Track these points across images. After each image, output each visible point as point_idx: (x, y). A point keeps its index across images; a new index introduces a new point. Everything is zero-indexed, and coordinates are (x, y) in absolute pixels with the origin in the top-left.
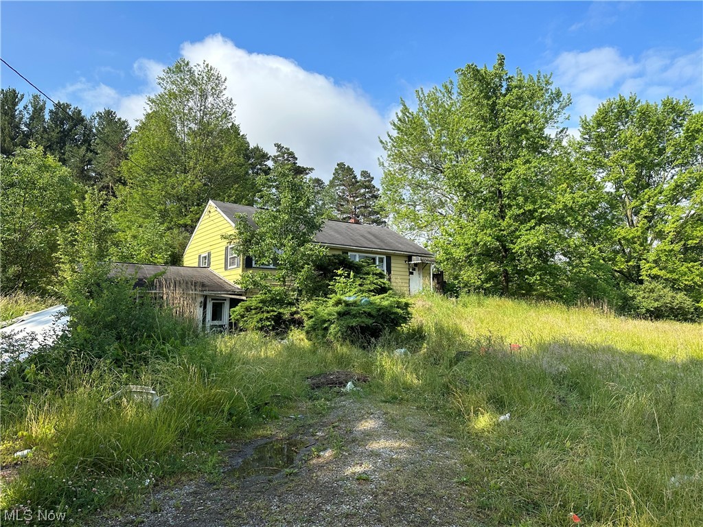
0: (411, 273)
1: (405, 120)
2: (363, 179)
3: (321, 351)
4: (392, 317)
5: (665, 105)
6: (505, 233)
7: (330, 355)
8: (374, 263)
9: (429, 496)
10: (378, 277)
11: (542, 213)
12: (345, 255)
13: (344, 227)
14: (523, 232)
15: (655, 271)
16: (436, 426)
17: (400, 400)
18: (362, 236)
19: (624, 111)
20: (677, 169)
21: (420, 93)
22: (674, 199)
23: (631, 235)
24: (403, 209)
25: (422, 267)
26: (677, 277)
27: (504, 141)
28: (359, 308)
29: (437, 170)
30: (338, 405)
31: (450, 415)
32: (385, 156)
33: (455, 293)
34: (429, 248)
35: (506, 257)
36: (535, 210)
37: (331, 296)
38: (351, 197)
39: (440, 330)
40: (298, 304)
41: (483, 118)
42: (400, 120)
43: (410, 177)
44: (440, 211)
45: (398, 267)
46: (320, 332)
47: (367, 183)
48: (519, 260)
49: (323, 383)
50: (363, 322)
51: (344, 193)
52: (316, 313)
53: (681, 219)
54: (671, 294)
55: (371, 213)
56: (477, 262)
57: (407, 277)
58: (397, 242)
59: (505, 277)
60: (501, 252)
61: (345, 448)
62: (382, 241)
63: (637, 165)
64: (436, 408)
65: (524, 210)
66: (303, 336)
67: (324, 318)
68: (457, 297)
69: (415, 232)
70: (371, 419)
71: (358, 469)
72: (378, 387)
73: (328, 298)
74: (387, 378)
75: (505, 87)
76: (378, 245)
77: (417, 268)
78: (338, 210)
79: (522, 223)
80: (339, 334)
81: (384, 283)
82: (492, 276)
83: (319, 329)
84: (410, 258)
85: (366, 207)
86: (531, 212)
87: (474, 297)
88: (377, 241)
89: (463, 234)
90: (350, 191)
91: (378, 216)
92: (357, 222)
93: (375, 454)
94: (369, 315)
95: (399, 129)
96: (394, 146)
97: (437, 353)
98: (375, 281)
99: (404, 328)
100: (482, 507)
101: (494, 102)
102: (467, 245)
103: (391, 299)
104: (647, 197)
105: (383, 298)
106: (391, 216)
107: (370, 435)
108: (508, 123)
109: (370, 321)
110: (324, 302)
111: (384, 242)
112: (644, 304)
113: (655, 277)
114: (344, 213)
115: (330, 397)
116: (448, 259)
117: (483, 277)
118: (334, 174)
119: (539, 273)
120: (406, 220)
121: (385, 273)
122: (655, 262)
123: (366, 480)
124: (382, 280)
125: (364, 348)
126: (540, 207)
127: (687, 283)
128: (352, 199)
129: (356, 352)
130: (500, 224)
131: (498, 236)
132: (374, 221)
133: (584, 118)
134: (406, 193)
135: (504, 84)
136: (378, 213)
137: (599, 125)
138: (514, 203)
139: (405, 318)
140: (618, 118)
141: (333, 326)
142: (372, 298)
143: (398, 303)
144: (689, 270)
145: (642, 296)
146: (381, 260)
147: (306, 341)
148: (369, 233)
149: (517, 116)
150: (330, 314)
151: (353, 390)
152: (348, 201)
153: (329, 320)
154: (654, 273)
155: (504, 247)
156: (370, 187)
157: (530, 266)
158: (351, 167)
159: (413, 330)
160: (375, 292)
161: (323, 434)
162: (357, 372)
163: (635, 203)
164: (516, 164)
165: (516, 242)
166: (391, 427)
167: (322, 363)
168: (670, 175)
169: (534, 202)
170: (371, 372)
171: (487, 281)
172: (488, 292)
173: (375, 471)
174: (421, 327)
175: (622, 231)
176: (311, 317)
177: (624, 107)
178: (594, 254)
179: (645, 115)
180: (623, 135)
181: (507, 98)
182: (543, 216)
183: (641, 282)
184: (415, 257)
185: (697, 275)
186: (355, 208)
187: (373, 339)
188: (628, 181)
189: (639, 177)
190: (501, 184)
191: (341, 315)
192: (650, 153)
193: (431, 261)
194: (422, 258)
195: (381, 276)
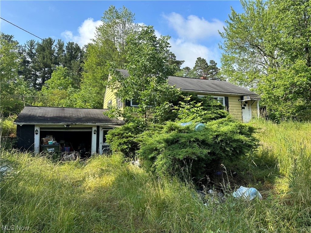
0: (243, 108)
2: (211, 65)
10: (218, 108)
18: (207, 85)
25: (251, 103)
28: (192, 134)
38: (205, 75)
45: (234, 105)
47: (213, 67)
57: (241, 111)
58: (232, 88)
76: (219, 90)
77: (247, 105)
81: (223, 113)
84: (242, 97)
88: (218, 88)
103: (232, 124)
109: (203, 152)
118: (195, 64)
121: (224, 105)
124: (221, 110)
142: (208, 123)
143: (241, 127)
146: (221, 99)
148: (213, 84)
156: (215, 69)
158: (204, 59)
184: (246, 97)
193: (258, 99)
194: (251, 97)
195: (221, 107)
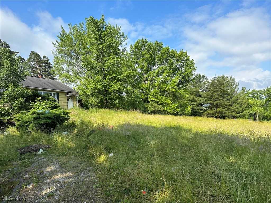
0: (68, 100)
1: (64, 36)
2: (44, 59)
3: (25, 136)
4: (61, 118)
5: (155, 43)
6: (106, 84)
7: (30, 138)
8: (51, 95)
9: (84, 197)
10: (53, 102)
11: (119, 78)
12: (36, 92)
13: (36, 79)
14: (112, 84)
15: (153, 99)
16: (83, 163)
17: (66, 154)
18: (45, 84)
19: (143, 44)
20: (158, 66)
21: (70, 25)
22: (158, 75)
23: (146, 87)
24: (63, 73)
25: (73, 97)
26: (159, 100)
27: (105, 49)
28: (45, 115)
29: (78, 58)
30: (35, 161)
31: (89, 157)
32: (55, 50)
33: (87, 108)
34: (76, 89)
35: (106, 94)
36: (116, 76)
37: (30, 110)
38: (38, 67)
39: (82, 122)
40: (12, 115)
41: (96, 39)
42: (61, 35)
43: (67, 60)
44: (80, 75)
45: (62, 98)
46: (24, 128)
48: (111, 95)
49: (27, 151)
50: (47, 121)
51: (35, 65)
52: (22, 118)
53: (160, 82)
54: (157, 106)
55: (48, 75)
56: (96, 95)
57: (67, 102)
58: (62, 87)
59: (106, 101)
60: (104, 92)
61: (40, 181)
62: (54, 86)
63: (148, 63)
64: (83, 155)
65: (113, 76)
66: (15, 130)
67: (26, 121)
68: (88, 109)
69: (69, 83)
70: (53, 165)
71: (48, 191)
72: (55, 150)
73: (28, 111)
74: (59, 145)
75: (105, 28)
76: (53, 88)
77: (71, 98)
78: (32, 72)
79: (112, 81)
80: (35, 128)
82: (101, 101)
83: (23, 126)
84: (67, 94)
85: (46, 72)
86: (115, 77)
87: (94, 109)
88: (52, 86)
89: (90, 84)
90: (38, 64)
91: (52, 76)
92: (42, 77)
93: (57, 182)
94: (50, 118)
95: (61, 39)
96: (59, 46)
97: (81, 132)
98: (52, 103)
99: (66, 123)
100: (108, 196)
101: (101, 33)
102: (92, 89)
103: (60, 111)
104: (150, 74)
105: (56, 111)
106: (58, 76)
107: (52, 173)
108: (106, 43)
109: (50, 121)
110: (26, 113)
111: (55, 86)
112: (150, 109)
113: (153, 101)
114: (35, 74)
115: (31, 157)
116: (84, 94)
117: (97, 101)
118: (30, 56)
119: (118, 99)
120: (65, 78)
121: (56, 100)
122: (152, 95)
123: (53, 196)
124: (55, 103)
125: (47, 133)
126: (118, 76)
127: (161, 102)
128: (39, 68)
129: (44, 135)
130: (104, 81)
131: (103, 86)
132: (50, 78)
133: (131, 45)
134: (65, 67)
135: (104, 27)
136: (52, 74)
137: (136, 48)
138: (109, 73)
139: (67, 119)
140: (142, 47)
141: (31, 124)
142: (51, 111)
143: (64, 112)
144: (162, 98)
145: (149, 107)
146: (54, 94)
147: (17, 132)
148: (48, 82)
149: (109, 40)
150: (29, 119)
151: (43, 153)
152: (37, 69)
153: (29, 122)
154: (152, 99)
155: (105, 89)
156: (47, 63)
157: (115, 97)
158: (38, 53)
159: (70, 124)
160: (52, 108)
161: (28, 176)
162: (45, 144)
163: (146, 76)
164: (109, 58)
165: (110, 88)
166: (63, 167)
167: (26, 142)
168: (156, 67)
169: (116, 74)
170: (51, 143)
171: (99, 103)
172: (99, 107)
173: (57, 190)
174: (74, 122)
175: (143, 85)
176: (19, 121)
177: (144, 43)
178: (136, 93)
179: (150, 46)
180: (143, 53)
181: (106, 32)
182: (119, 79)
183: (149, 102)
184: (70, 93)
185: (164, 100)
186: (41, 72)
187: (52, 129)
188: (145, 68)
189: (148, 67)
190: (104, 66)
191: (35, 119)
192: (151, 59)
193: (77, 95)
194: (73, 94)
195: (55, 101)
